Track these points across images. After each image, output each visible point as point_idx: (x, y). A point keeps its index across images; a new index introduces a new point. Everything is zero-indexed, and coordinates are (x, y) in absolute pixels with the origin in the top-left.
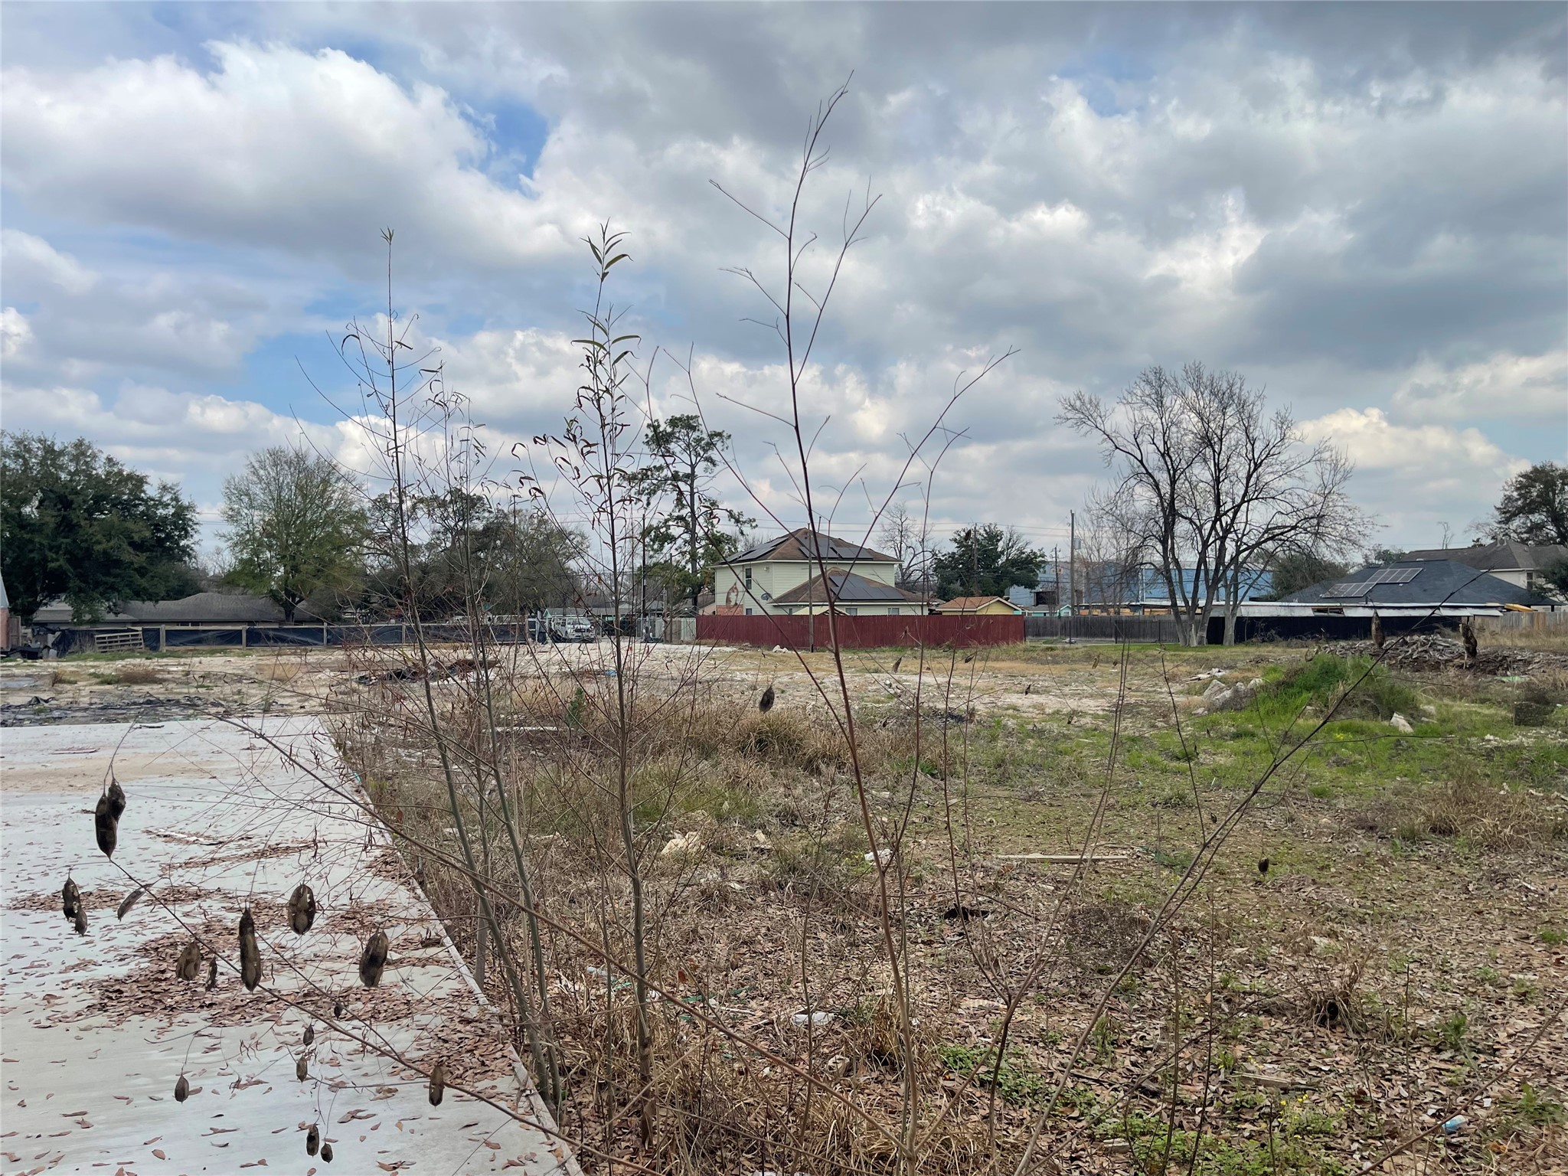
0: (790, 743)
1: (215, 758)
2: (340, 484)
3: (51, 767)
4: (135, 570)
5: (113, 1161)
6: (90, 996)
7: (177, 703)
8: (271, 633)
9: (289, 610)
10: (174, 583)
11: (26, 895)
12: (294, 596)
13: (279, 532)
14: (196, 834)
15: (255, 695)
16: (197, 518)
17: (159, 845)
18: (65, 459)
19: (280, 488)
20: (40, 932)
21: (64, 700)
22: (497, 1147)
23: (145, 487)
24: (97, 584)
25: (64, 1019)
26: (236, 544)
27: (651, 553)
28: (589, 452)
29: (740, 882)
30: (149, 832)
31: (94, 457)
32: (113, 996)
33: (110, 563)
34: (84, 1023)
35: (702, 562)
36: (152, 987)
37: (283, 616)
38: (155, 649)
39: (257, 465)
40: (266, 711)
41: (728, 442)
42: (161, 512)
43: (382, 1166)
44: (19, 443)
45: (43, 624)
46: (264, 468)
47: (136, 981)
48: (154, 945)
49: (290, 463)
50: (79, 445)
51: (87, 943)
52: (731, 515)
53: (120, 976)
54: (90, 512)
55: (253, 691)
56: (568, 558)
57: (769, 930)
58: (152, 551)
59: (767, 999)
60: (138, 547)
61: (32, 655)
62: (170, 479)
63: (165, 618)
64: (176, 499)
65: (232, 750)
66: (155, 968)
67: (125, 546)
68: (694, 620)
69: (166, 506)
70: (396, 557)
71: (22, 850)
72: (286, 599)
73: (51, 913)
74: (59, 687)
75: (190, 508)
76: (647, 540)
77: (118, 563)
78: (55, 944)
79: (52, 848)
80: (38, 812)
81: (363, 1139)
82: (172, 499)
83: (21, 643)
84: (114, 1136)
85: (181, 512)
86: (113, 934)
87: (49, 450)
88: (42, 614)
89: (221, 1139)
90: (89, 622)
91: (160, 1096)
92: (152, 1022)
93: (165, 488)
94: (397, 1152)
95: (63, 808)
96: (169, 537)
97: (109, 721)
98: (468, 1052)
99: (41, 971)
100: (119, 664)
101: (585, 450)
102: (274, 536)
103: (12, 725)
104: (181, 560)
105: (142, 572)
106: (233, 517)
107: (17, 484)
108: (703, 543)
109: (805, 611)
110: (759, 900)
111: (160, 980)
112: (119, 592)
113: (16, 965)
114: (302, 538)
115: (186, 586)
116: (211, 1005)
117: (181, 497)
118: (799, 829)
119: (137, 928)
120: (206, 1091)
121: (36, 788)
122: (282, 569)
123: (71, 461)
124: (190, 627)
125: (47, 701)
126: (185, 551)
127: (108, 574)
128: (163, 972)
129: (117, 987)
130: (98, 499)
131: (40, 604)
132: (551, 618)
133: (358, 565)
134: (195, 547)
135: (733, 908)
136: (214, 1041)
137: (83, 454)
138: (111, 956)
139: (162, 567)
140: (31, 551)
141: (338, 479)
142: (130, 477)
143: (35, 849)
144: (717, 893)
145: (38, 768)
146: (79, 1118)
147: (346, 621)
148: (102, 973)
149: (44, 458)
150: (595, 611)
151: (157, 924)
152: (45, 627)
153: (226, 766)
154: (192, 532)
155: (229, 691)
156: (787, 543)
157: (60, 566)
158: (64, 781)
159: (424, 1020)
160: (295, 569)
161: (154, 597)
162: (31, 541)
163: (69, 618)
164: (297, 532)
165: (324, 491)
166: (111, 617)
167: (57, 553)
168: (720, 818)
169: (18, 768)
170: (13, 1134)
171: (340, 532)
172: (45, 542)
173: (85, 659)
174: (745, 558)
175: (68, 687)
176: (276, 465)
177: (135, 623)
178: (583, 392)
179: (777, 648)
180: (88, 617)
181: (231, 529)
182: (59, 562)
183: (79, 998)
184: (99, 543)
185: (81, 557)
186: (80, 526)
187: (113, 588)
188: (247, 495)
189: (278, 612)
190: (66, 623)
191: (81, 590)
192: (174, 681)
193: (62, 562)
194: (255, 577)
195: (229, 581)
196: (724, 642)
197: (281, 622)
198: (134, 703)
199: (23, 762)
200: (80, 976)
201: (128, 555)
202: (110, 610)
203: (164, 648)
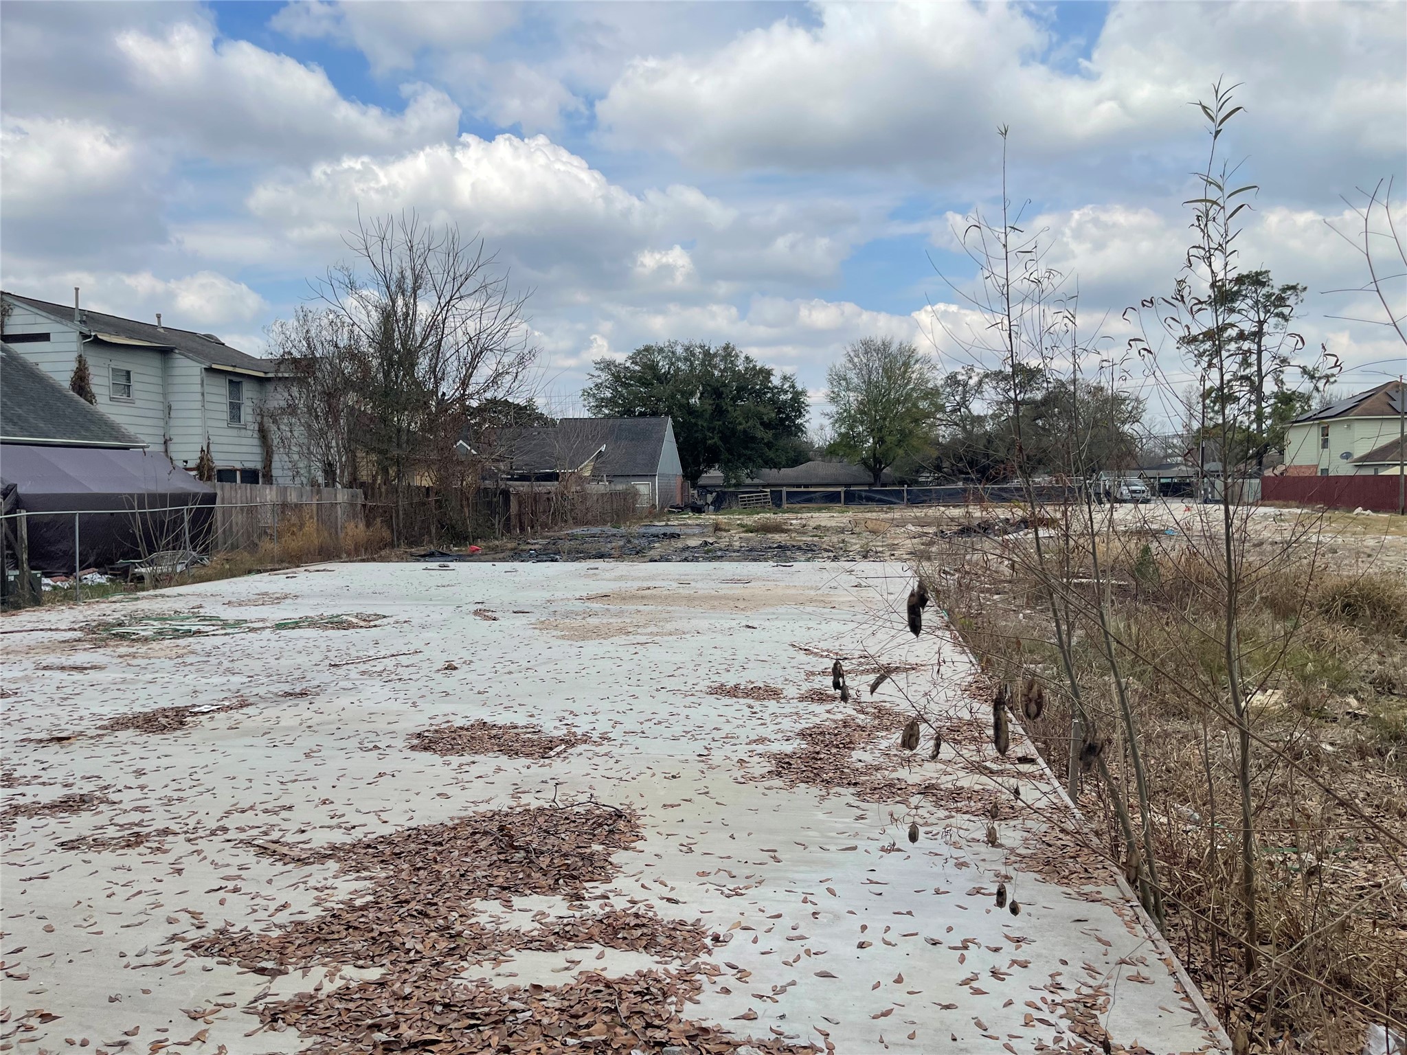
0: (1385, 609)
1: (832, 592)
2: (917, 366)
3: (722, 592)
4: (765, 444)
5: (800, 890)
6: (768, 764)
7: (800, 548)
8: (864, 494)
9: (876, 473)
10: (792, 454)
11: (717, 685)
12: (880, 463)
13: (869, 410)
14: (827, 651)
15: (856, 544)
16: (808, 401)
17: (802, 657)
18: (717, 360)
19: (870, 373)
20: (730, 712)
21: (723, 543)
22: (1108, 944)
23: (772, 378)
24: (740, 456)
25: (753, 779)
26: (836, 421)
27: (1212, 415)
28: (1199, 310)
29: (1332, 744)
30: (794, 646)
31: (737, 356)
32: (785, 766)
33: (748, 439)
34: (767, 784)
35: (1269, 422)
36: (811, 763)
37: (872, 480)
38: (779, 506)
39: (852, 354)
40: (865, 557)
41: (1303, 295)
42: (783, 397)
43: (1007, 937)
44: (687, 349)
45: (704, 487)
46: (858, 356)
47: (800, 757)
48: (808, 732)
49: (877, 351)
50: (727, 348)
51: (762, 724)
52: (1304, 371)
53: (788, 753)
54: (734, 399)
55: (854, 541)
56: (1123, 423)
57: (1368, 794)
58: (776, 429)
59: (1370, 862)
60: (767, 426)
61: (698, 510)
62: (788, 371)
63: (786, 482)
64: (793, 386)
65: (845, 586)
66: (811, 749)
67: (758, 425)
68: (1258, 481)
69: (786, 392)
70: (964, 428)
71: (710, 652)
72: (875, 464)
73: (735, 699)
74: (719, 534)
75: (803, 393)
76: (1208, 401)
77: (753, 439)
78: (741, 722)
79: (730, 652)
80: (717, 625)
81: (988, 912)
82: (790, 387)
83: (691, 500)
84: (797, 872)
85: (797, 396)
86: (779, 720)
87: (707, 353)
88: (702, 481)
89: (877, 888)
90: (735, 485)
91: (827, 847)
92: (815, 790)
93: (785, 378)
94: (1019, 928)
95: (734, 623)
96: (788, 417)
97: (755, 560)
98: (1071, 857)
99: (734, 741)
100: (756, 517)
101: (1195, 308)
102: (865, 413)
103: (692, 561)
104: (796, 435)
105: (769, 445)
106: (834, 399)
107: (686, 382)
108: (1272, 401)
109: (1395, 471)
110: (1355, 764)
111: (816, 759)
112: (754, 461)
113: (716, 735)
114: (887, 413)
115: (800, 456)
116: (855, 784)
117: (796, 385)
118: (1397, 698)
119: (795, 717)
120: (860, 850)
121: (713, 608)
122: (871, 441)
123: (721, 361)
124: (802, 489)
125: (712, 544)
126: (800, 428)
127: (747, 448)
128: (818, 753)
129: (787, 760)
130: (740, 389)
131: (702, 472)
132: (1106, 480)
133: (932, 435)
134: (807, 425)
135: (1325, 769)
136: (862, 812)
137: (729, 355)
138: (779, 736)
139: (782, 442)
140: (696, 431)
141: (917, 361)
142: (762, 371)
143: (718, 652)
144: (1306, 751)
145: (713, 593)
146: (772, 854)
147: (922, 484)
148: (775, 748)
149: (704, 360)
150: (1150, 473)
151: (808, 716)
152: (705, 489)
153: (841, 599)
154: (804, 413)
155: (836, 540)
156: (1373, 397)
157: (715, 443)
158: (732, 604)
159: (1029, 824)
160: (881, 441)
161: (777, 466)
162: (696, 424)
163: (721, 482)
164: (884, 409)
165: (905, 372)
166: (748, 481)
167: (713, 433)
168: (1305, 679)
169: (701, 592)
170: (729, 857)
171: (918, 407)
172: (705, 425)
173: (732, 514)
174: (1321, 415)
175: (725, 534)
176: (866, 353)
177: (764, 486)
178: (1193, 252)
179: (1359, 510)
180: (733, 481)
181: (833, 409)
182: (714, 440)
183: (762, 764)
184: (740, 424)
185: (728, 435)
186: (728, 411)
187: (750, 459)
188: (845, 379)
189: (868, 477)
190: (719, 486)
191: (729, 461)
192: (796, 531)
193: (716, 439)
194: (851, 447)
195: (831, 451)
196: (1293, 503)
197: (870, 485)
198: (770, 548)
199: (704, 588)
200: (760, 748)
201: (760, 433)
202: (748, 476)
203: (785, 506)
